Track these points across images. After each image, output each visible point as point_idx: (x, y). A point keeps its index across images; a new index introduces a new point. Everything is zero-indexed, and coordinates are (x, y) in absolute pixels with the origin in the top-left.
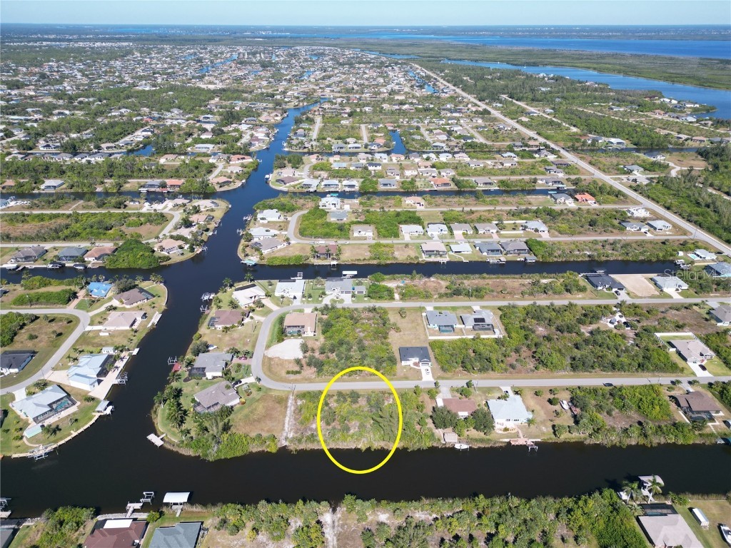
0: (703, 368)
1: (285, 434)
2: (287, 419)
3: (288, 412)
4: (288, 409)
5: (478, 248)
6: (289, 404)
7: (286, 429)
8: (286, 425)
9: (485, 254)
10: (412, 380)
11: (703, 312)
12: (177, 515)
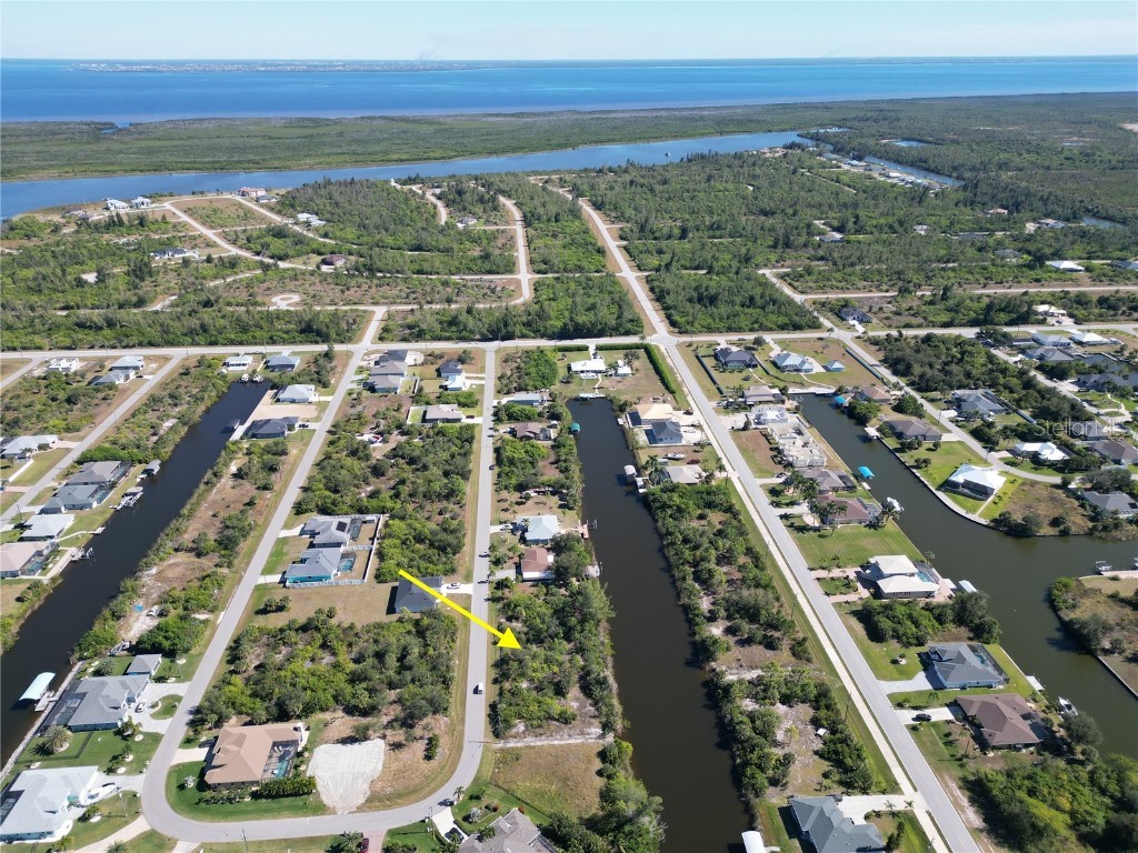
0: (472, 417)
2: (556, 742)
3: (539, 743)
5: (63, 509)
9: (95, 505)
10: (471, 603)
11: (366, 394)
12: (777, 849)
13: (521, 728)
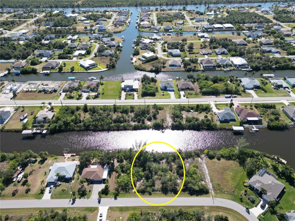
1: (204, 161)
2: (207, 172)
3: (209, 178)
4: (209, 180)
6: (211, 184)
7: (205, 165)
8: (205, 167)
10: (117, 207)
13: (203, 182)
